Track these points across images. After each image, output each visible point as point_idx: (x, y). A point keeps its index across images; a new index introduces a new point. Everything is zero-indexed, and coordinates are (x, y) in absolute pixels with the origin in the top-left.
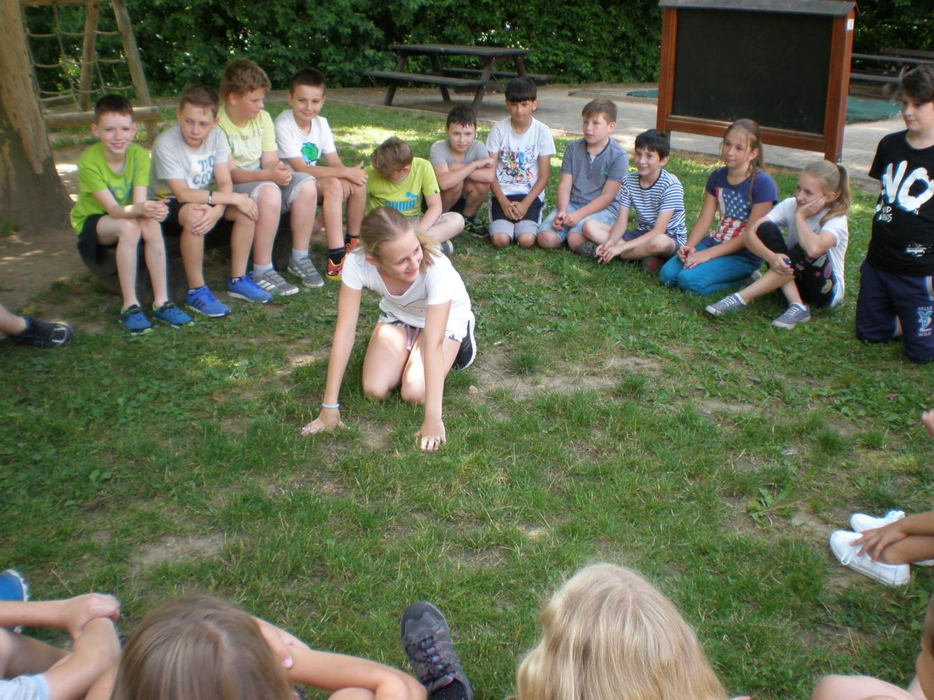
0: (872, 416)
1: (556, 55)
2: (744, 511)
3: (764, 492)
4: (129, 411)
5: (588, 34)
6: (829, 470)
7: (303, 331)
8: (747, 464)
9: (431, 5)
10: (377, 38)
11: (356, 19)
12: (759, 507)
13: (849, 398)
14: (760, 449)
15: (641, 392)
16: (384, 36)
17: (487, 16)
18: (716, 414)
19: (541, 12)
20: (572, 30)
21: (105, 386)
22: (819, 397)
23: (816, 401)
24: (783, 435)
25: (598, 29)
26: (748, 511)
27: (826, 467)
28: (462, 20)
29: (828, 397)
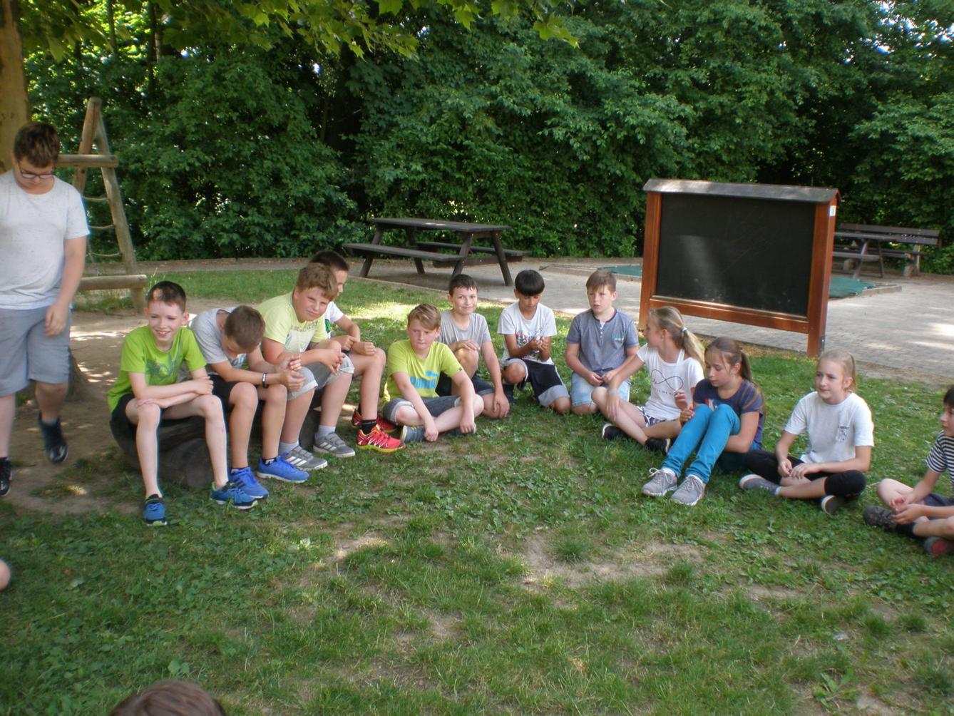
0: (909, 600)
1: (525, 229)
2: (811, 697)
3: (826, 677)
4: (188, 598)
5: (556, 209)
6: (880, 654)
7: (343, 515)
8: (804, 651)
9: (406, 179)
10: (350, 209)
11: (330, 190)
12: (824, 693)
13: (885, 582)
14: (812, 635)
15: (690, 579)
16: (358, 207)
17: (460, 191)
18: (764, 601)
19: (511, 188)
20: (540, 206)
21: (157, 572)
22: (855, 582)
23: (854, 586)
24: (832, 621)
25: (566, 205)
26: (815, 697)
27: (877, 651)
28: (434, 194)
29: (864, 581)
